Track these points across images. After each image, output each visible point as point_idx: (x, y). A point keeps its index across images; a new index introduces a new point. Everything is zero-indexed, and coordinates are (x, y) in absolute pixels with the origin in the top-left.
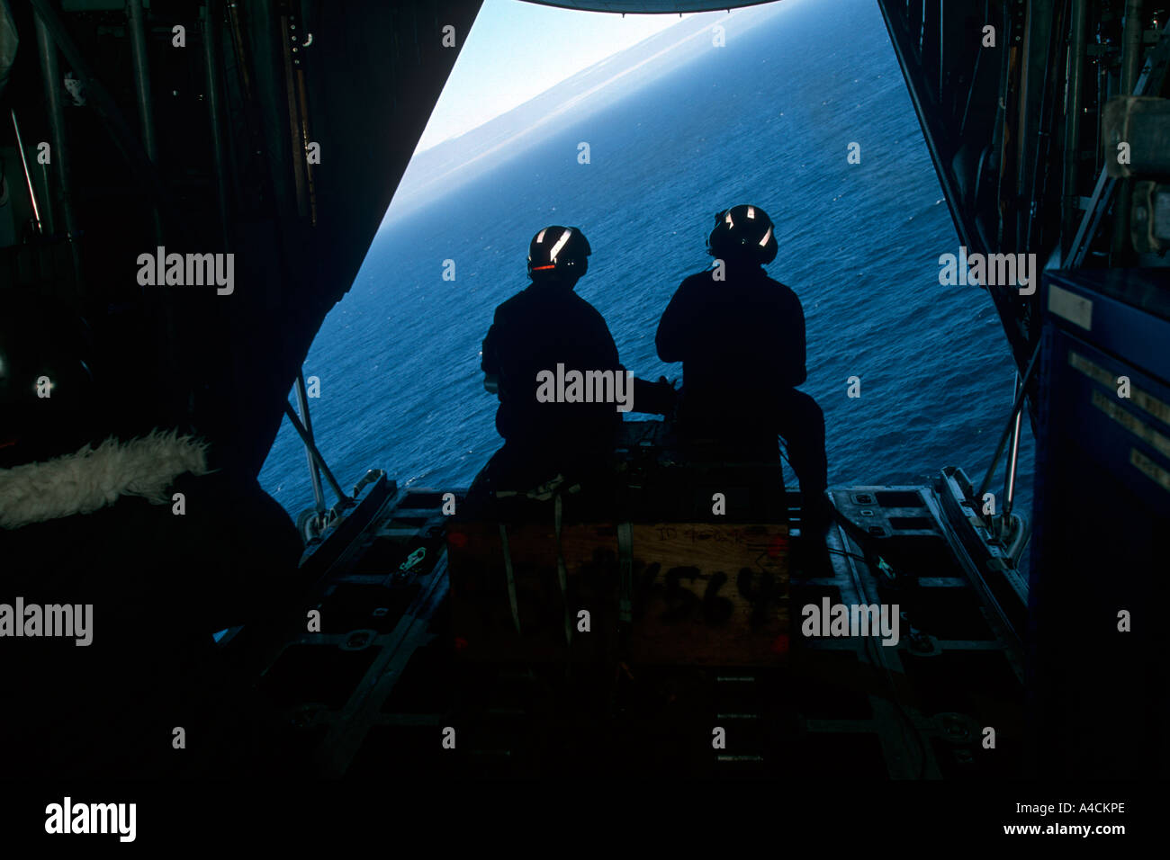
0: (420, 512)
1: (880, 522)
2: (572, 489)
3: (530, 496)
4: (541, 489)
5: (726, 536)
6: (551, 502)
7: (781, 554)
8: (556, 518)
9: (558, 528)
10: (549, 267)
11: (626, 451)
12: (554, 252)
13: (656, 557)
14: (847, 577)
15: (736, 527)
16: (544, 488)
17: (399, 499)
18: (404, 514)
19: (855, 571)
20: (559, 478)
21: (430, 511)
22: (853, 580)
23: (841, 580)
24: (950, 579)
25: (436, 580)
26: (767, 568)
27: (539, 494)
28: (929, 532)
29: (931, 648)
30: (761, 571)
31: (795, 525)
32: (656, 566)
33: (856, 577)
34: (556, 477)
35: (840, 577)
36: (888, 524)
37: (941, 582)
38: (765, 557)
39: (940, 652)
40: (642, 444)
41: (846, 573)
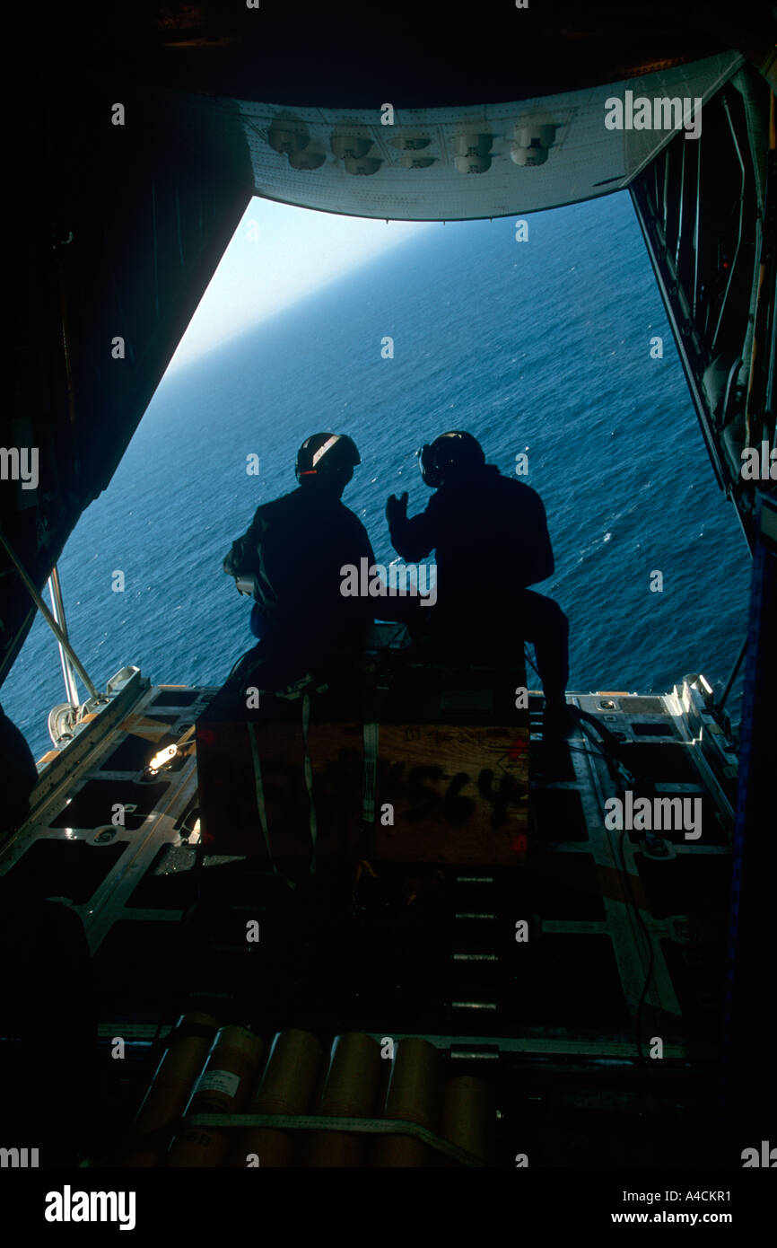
0: (173, 710)
1: (623, 727)
2: (319, 690)
3: (278, 695)
4: (290, 689)
5: (468, 737)
6: (299, 701)
7: (522, 756)
8: (304, 717)
9: (305, 727)
10: (311, 472)
11: (375, 652)
12: (316, 458)
13: (401, 758)
14: (588, 781)
15: (478, 729)
16: (292, 687)
17: (152, 696)
18: (158, 711)
19: (595, 775)
20: (308, 678)
21: (181, 708)
22: (593, 784)
23: (581, 784)
24: (687, 785)
25: (185, 779)
26: (508, 770)
27: (287, 693)
28: (670, 739)
29: (666, 852)
30: (501, 772)
31: (536, 729)
32: (400, 765)
33: (597, 782)
34: (305, 676)
35: (581, 781)
36: (630, 729)
37: (679, 788)
38: (506, 759)
39: (674, 856)
40: (391, 646)
41: (588, 778)
